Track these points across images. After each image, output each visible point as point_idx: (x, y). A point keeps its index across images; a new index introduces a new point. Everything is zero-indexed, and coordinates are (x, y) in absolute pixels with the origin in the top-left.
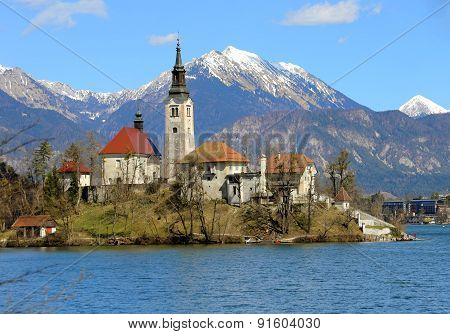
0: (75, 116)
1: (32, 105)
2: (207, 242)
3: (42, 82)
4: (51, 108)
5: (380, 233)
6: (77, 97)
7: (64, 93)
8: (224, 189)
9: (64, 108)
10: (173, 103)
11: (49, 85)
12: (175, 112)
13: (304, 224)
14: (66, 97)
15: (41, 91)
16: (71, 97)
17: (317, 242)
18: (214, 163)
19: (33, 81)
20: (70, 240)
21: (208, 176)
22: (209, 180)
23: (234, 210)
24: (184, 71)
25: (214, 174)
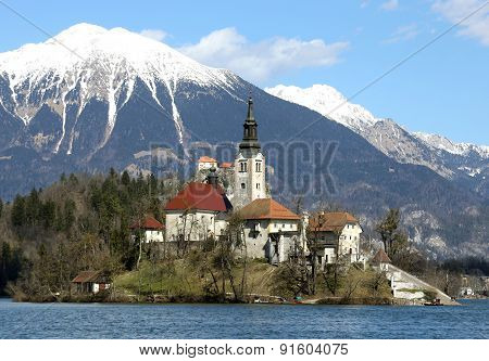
0: (451, 172)
1: (403, 160)
2: (236, 301)
3: (417, 134)
4: (424, 163)
5: (411, 296)
6: (455, 151)
7: (441, 146)
8: (266, 248)
9: (439, 163)
10: (242, 158)
11: (425, 137)
12: (244, 168)
13: (332, 286)
14: (444, 151)
15: (414, 144)
16: (449, 151)
17: (340, 304)
18: (260, 221)
19: (405, 134)
20: (112, 296)
21: (254, 234)
22: (255, 237)
23: (271, 270)
24: (256, 125)
25: (258, 232)
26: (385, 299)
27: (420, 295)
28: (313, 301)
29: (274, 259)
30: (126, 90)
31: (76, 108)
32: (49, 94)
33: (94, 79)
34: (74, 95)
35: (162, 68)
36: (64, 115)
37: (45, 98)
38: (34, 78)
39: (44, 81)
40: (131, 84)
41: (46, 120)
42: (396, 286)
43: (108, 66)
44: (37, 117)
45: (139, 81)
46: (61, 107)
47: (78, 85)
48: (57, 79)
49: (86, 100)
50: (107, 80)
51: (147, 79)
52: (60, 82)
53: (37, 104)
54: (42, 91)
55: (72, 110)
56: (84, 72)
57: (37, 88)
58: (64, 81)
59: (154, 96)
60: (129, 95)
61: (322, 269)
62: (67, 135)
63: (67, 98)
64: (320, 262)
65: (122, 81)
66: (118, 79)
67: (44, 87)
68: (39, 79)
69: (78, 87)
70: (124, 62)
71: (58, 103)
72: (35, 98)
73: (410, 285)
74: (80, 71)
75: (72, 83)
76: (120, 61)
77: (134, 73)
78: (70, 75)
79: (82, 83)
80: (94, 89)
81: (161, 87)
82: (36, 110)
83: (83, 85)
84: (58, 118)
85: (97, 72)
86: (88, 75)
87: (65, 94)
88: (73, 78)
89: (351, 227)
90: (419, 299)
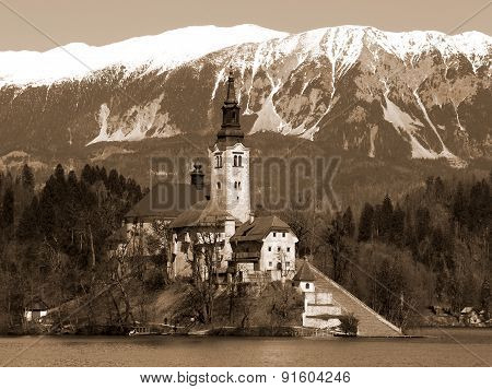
5: (323, 324)
10: (218, 151)
21: (185, 247)
25: (188, 243)
26: (289, 329)
27: (337, 322)
28: (202, 332)
89: (279, 234)
90: (333, 328)
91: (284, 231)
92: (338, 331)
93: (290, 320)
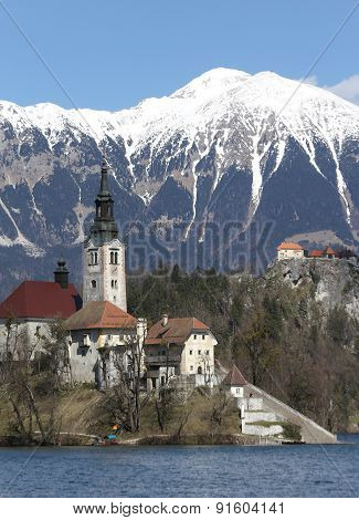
5: (265, 432)
8: (96, 369)
10: (92, 246)
12: (94, 260)
18: (89, 331)
21: (83, 350)
22: (84, 354)
23: (97, 398)
24: (110, 200)
25: (87, 347)
26: (228, 436)
27: (279, 429)
28: (132, 441)
29: (103, 384)
30: (276, 154)
31: (210, 180)
32: (176, 164)
33: (234, 141)
34: (208, 163)
35: (323, 123)
36: (195, 189)
37: (170, 170)
38: (156, 142)
39: (168, 146)
40: (282, 147)
41: (172, 197)
42: (246, 418)
43: (252, 122)
44: (161, 195)
45: (292, 142)
46: (191, 180)
47: (213, 150)
48: (185, 143)
49: (222, 170)
50: (250, 142)
51: (304, 140)
52: (189, 147)
53: (160, 178)
54: (165, 160)
55: (205, 184)
56: (220, 134)
57: (160, 156)
58: (194, 145)
59: (312, 162)
60: (279, 160)
61: (157, 395)
62: (199, 217)
63: (198, 168)
64: (154, 386)
65: (269, 143)
66: (264, 140)
67: (169, 154)
68: (162, 144)
69: (213, 153)
70: (272, 118)
71: (186, 175)
72: (158, 169)
73: (270, 417)
74: (215, 132)
75: (205, 148)
76: (267, 117)
77: (284, 132)
78: (202, 138)
79: (217, 147)
80: (233, 155)
81: (321, 149)
82: (159, 185)
83: (219, 150)
84: (187, 195)
85: (237, 132)
86: (226, 136)
87: (196, 163)
88: (206, 142)
89: (199, 337)
90: (276, 435)
91: (204, 333)
92: (281, 438)
93: (227, 427)
